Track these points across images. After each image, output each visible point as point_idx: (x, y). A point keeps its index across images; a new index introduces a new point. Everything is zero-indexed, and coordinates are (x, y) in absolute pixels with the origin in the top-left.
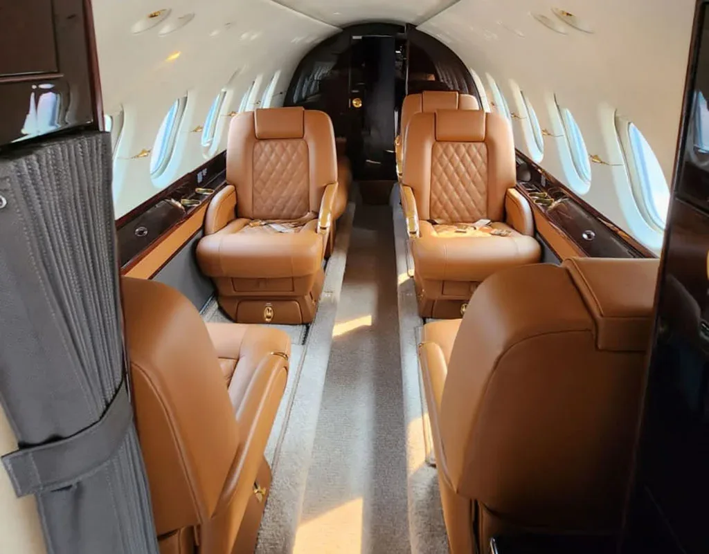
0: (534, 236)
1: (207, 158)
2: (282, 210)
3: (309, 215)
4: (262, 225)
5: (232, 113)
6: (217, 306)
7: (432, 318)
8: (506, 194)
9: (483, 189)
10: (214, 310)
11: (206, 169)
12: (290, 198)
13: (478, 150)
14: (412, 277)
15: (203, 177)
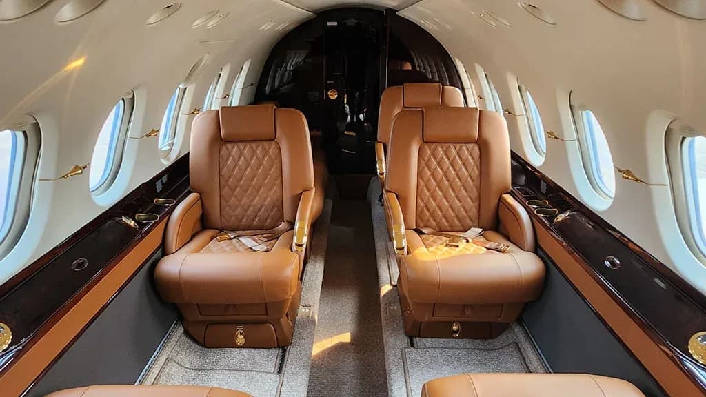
0: (535, 252)
1: (166, 163)
2: (254, 220)
3: (283, 225)
4: (231, 239)
5: (194, 111)
6: (182, 330)
7: (419, 336)
8: (499, 200)
9: (475, 194)
10: (179, 335)
11: (166, 176)
12: (262, 207)
13: (470, 153)
14: (396, 286)
15: (163, 184)
